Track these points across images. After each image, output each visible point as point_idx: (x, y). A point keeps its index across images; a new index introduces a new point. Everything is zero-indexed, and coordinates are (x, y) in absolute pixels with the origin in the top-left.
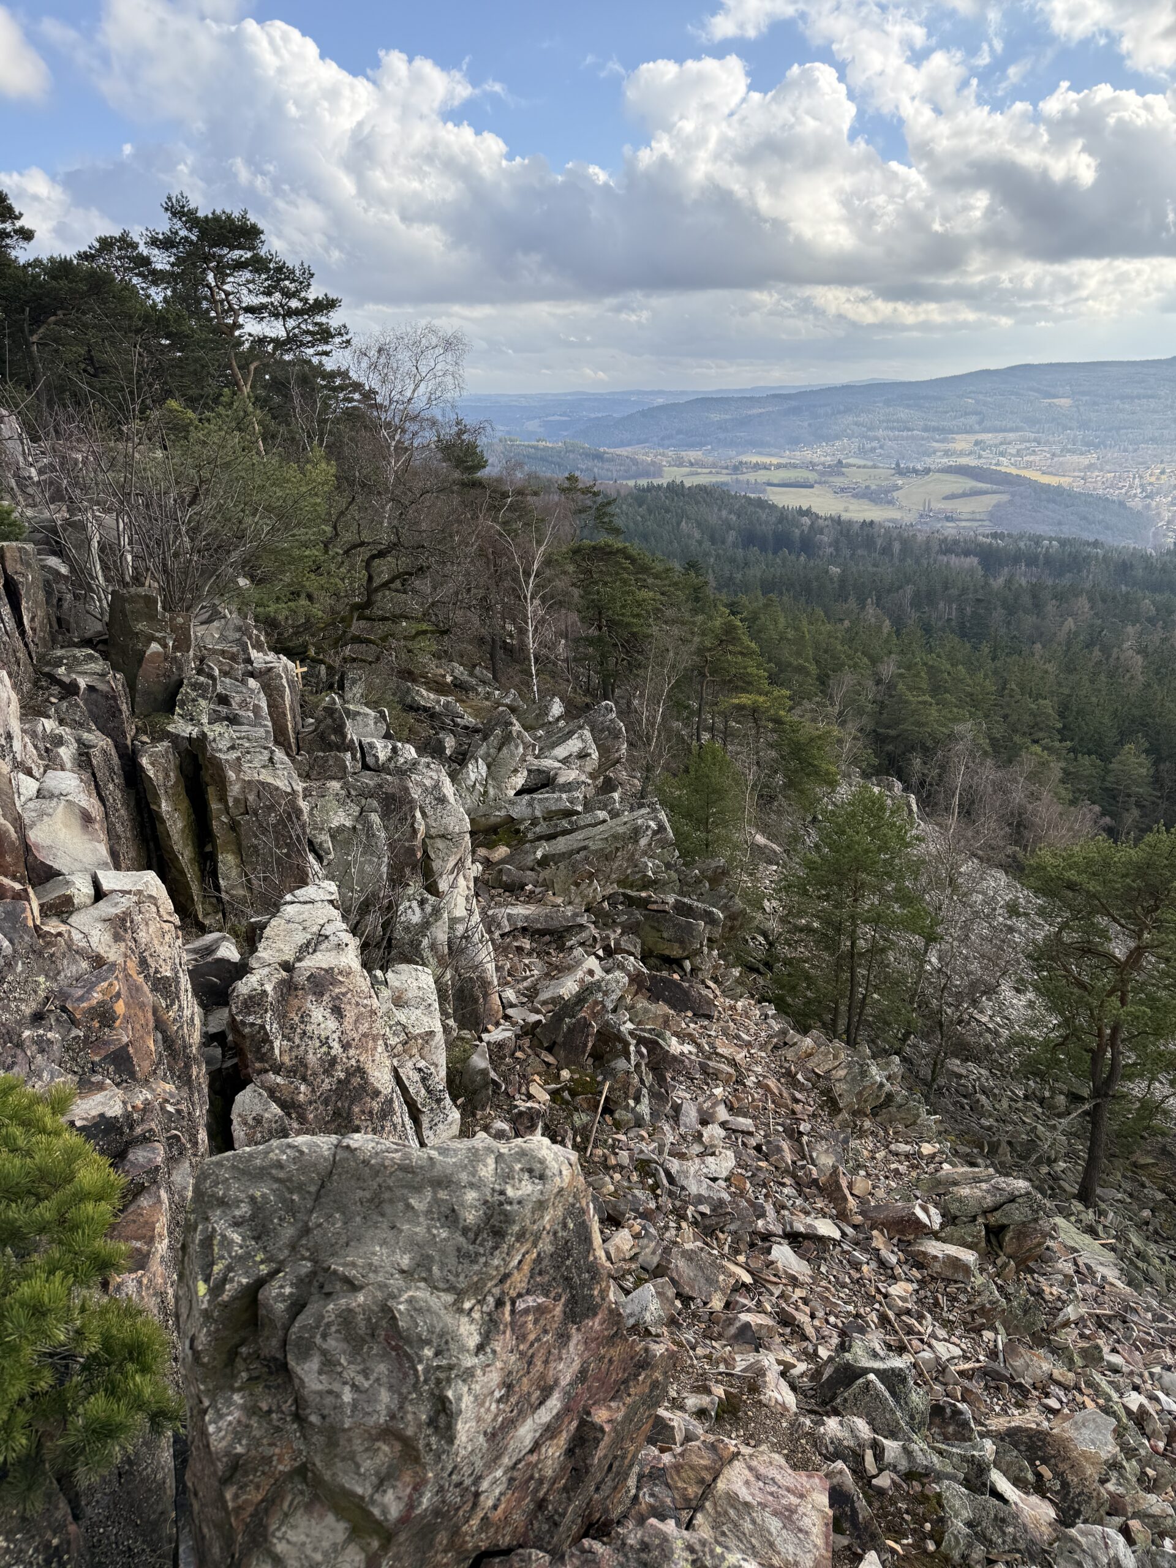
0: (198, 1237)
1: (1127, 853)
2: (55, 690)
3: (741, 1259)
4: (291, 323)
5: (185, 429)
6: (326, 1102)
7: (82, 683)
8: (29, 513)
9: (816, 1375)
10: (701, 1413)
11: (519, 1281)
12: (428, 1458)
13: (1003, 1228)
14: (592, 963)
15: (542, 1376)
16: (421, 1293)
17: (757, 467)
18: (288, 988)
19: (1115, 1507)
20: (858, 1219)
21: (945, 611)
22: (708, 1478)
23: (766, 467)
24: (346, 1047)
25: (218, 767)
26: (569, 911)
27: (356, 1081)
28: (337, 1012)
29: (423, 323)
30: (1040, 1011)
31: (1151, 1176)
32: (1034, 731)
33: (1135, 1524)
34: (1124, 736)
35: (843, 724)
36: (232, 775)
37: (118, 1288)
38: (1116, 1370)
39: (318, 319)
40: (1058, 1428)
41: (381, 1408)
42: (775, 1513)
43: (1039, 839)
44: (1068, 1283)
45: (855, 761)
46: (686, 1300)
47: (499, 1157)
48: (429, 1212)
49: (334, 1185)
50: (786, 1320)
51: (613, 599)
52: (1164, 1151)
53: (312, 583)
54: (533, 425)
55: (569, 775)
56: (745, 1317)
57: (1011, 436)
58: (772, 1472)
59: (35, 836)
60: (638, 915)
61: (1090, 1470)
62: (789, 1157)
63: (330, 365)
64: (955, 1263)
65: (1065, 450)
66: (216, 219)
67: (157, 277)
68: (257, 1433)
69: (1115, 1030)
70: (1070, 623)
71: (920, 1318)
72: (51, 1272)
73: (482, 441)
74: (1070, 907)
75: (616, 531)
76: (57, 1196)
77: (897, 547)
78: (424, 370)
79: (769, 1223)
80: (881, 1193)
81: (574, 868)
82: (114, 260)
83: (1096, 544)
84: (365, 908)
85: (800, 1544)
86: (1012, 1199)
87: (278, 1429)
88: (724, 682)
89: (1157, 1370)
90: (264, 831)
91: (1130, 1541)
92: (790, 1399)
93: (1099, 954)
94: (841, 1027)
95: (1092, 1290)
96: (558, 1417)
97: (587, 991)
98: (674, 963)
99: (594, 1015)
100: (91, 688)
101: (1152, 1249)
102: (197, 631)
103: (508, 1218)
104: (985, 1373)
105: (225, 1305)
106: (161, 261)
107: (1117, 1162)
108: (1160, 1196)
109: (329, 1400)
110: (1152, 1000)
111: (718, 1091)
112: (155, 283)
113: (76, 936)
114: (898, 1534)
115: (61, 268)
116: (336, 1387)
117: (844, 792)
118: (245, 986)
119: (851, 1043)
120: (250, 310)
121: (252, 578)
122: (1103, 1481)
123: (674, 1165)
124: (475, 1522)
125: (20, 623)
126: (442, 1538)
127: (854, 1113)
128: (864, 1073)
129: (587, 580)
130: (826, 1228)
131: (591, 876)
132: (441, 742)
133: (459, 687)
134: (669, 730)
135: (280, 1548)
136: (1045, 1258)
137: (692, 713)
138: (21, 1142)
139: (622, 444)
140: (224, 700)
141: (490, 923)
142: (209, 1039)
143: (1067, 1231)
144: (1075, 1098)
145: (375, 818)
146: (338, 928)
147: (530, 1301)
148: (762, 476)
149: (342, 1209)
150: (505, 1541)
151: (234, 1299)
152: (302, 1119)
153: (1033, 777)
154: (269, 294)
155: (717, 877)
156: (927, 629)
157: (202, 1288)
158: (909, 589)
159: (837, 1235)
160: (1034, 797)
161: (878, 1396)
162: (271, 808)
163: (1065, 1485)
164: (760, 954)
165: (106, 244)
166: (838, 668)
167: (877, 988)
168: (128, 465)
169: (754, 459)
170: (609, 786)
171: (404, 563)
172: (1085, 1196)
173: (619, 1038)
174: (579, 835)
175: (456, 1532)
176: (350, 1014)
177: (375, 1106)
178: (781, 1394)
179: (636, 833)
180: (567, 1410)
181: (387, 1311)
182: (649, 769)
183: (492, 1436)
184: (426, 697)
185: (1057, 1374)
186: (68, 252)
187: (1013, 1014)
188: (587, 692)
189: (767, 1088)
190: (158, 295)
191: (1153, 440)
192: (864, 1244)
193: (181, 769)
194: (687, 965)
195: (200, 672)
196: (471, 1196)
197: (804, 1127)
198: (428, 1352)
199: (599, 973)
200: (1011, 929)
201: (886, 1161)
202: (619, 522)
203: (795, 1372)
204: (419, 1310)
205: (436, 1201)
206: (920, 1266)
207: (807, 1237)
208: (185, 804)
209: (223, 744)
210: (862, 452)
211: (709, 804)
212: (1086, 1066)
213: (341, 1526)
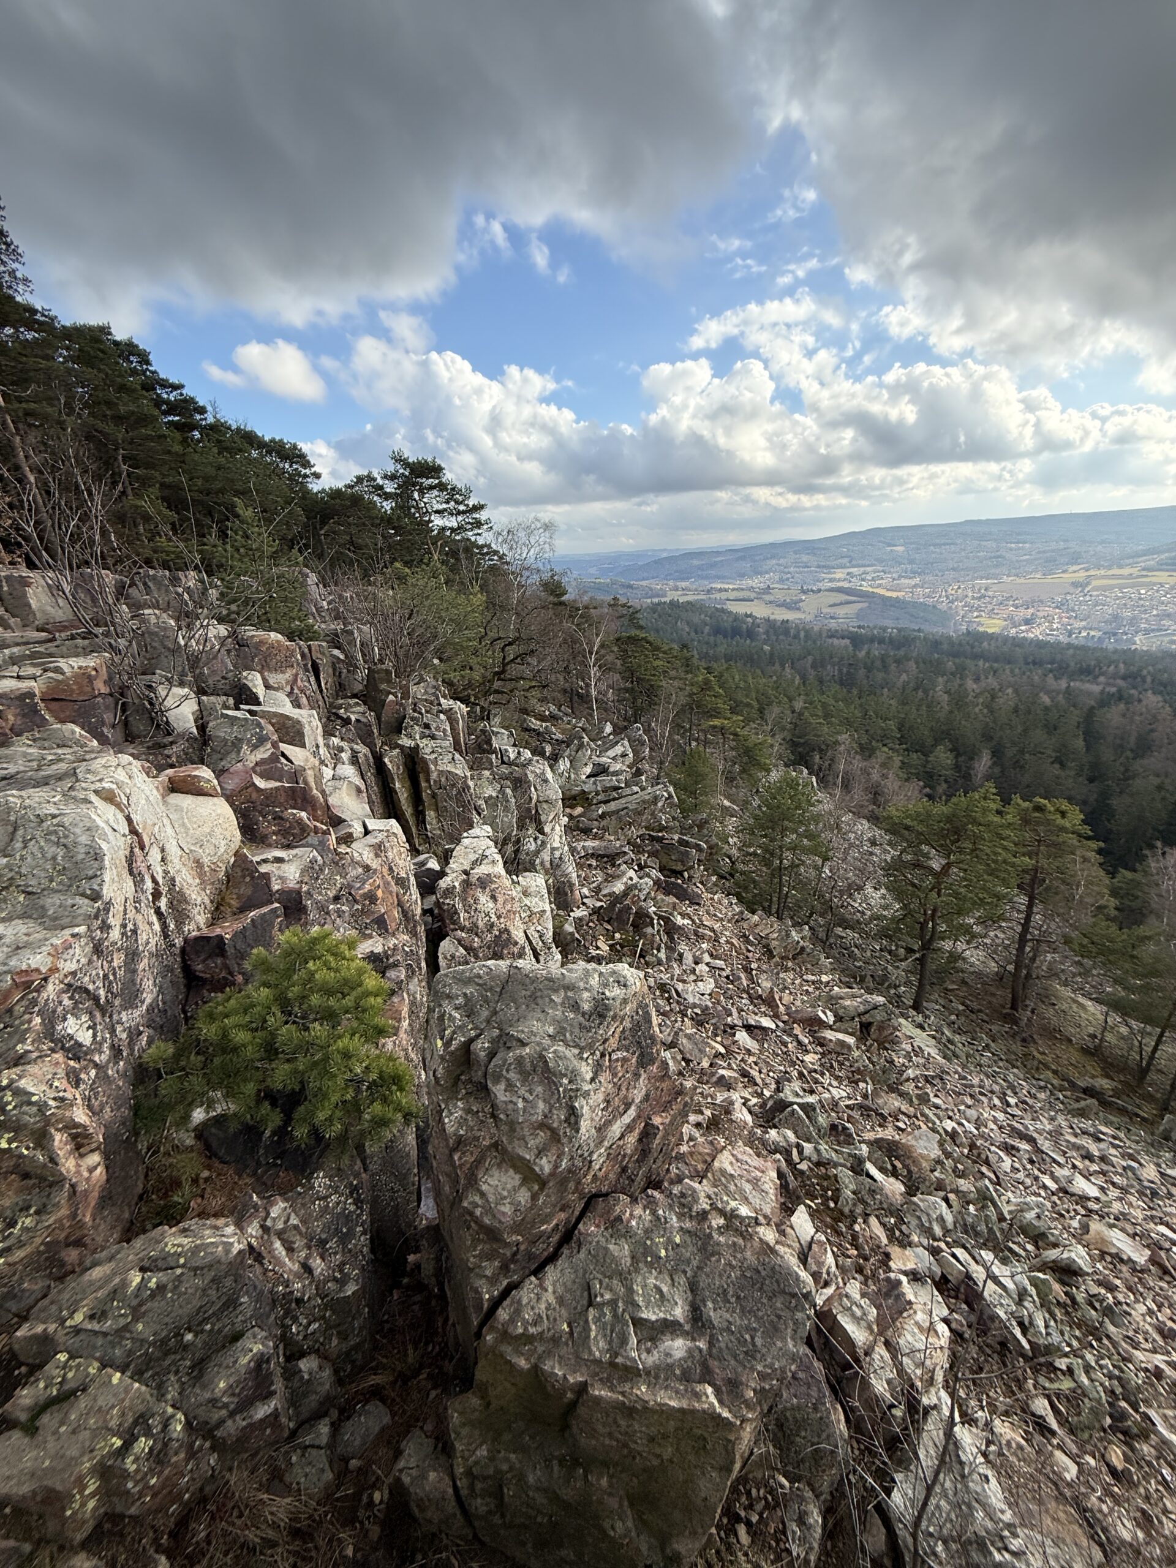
0: (436, 1015)
1: (940, 809)
2: (339, 721)
3: (719, 1039)
4: (460, 518)
5: (405, 577)
6: (489, 948)
7: (353, 718)
8: (323, 626)
9: (763, 1105)
10: (698, 1125)
11: (613, 1043)
12: (565, 1140)
13: (870, 1024)
14: (631, 873)
15: (626, 1097)
16: (561, 1048)
17: (721, 590)
18: (467, 884)
19: (940, 1186)
20: (786, 1018)
21: (831, 670)
22: (709, 1159)
23: (726, 590)
24: (499, 917)
25: (425, 762)
26: (618, 844)
27: (505, 936)
28: (494, 898)
29: (533, 515)
30: (890, 899)
31: (956, 996)
32: (883, 739)
33: (952, 1196)
34: (937, 741)
35: (773, 736)
36: (432, 767)
37: (383, 1046)
38: (937, 1107)
39: (475, 515)
40: (904, 1139)
41: (540, 1111)
42: (748, 1181)
43: (887, 801)
44: (908, 1056)
45: (780, 758)
46: (688, 1061)
47: (601, 974)
48: (563, 1003)
49: (510, 987)
50: (745, 1074)
51: (640, 666)
52: (964, 982)
53: (473, 661)
54: (593, 571)
55: (617, 767)
56: (721, 1072)
57: (869, 569)
58: (745, 1158)
59: (331, 800)
60: (657, 846)
61: (924, 1164)
62: (745, 983)
63: (481, 541)
64: (842, 1043)
65: (900, 577)
66: (419, 462)
67: (387, 496)
68: (471, 1123)
69: (934, 911)
70: (904, 677)
71: (822, 1074)
72: (353, 1035)
73: (565, 580)
74: (907, 841)
75: (641, 628)
76: (354, 994)
77: (802, 634)
78: (533, 541)
79: (734, 1019)
80: (798, 1003)
81: (620, 819)
82: (364, 488)
83: (919, 630)
84: (505, 842)
85: (763, 1199)
86: (875, 1008)
87: (482, 1122)
88: (704, 713)
89: (962, 1108)
90: (450, 798)
91: (950, 1206)
92: (749, 1119)
93: (924, 867)
94: (774, 910)
95: (922, 1061)
96: (634, 1120)
97: (629, 889)
98: (678, 874)
99: (634, 903)
100: (358, 721)
101: (957, 1038)
102: (413, 689)
103: (607, 1008)
104: (861, 1107)
105: (452, 1053)
106: (390, 487)
107: (936, 988)
108: (961, 1008)
109: (510, 1106)
110: (956, 895)
111: (704, 946)
112: (386, 499)
113: (356, 855)
114: (813, 1198)
115: (336, 494)
116: (514, 1099)
117: (775, 776)
118: (443, 883)
119: (780, 918)
120: (437, 512)
121: (441, 660)
122: (932, 1171)
123: (680, 987)
124: (589, 1177)
125: (320, 686)
126: (572, 1185)
127: (782, 958)
128: (788, 935)
129: (624, 656)
130: (767, 1023)
131: (630, 824)
132: (543, 748)
133: (553, 718)
134: (673, 740)
135: (484, 1187)
136: (895, 1042)
137: (686, 731)
138: (333, 965)
139: (643, 579)
140: (427, 726)
141: (573, 850)
142: (425, 912)
143: (906, 1027)
144: (909, 951)
145: (508, 791)
146: (493, 852)
147: (619, 1054)
148: (724, 595)
149: (514, 1001)
150: (604, 1189)
151: (457, 1049)
152: (476, 957)
153: (884, 765)
154: (447, 502)
155: (702, 824)
156: (821, 682)
157: (439, 1043)
158: (810, 658)
159: (773, 1026)
160: (884, 777)
161: (799, 1118)
162: (453, 785)
163: (910, 1172)
164: (727, 869)
165: (360, 480)
166: (770, 704)
167: (794, 888)
168: (375, 599)
169: (719, 586)
170: (638, 773)
171: (522, 649)
172: (917, 1007)
173: (648, 916)
174: (623, 801)
175: (579, 1183)
176: (500, 899)
177: (516, 950)
178: (742, 1115)
179: (656, 799)
180: (639, 1116)
181: (542, 1057)
182: (662, 763)
183: (599, 1130)
184: (535, 723)
185: (903, 1109)
186: (340, 484)
187: (873, 902)
188: (625, 719)
189: (732, 944)
190: (388, 506)
191: (954, 569)
192: (789, 1032)
193: (405, 764)
194: (686, 874)
195: (414, 711)
196: (586, 995)
197: (754, 966)
198: (565, 1081)
199: (636, 879)
200: (871, 854)
201: (801, 985)
202: (641, 623)
203: (750, 1103)
204: (560, 1058)
205: (566, 997)
206: (821, 1045)
207: (756, 1027)
208: (408, 784)
209: (428, 751)
210: (781, 581)
211: (697, 783)
212: (917, 932)
213: (517, 1177)
